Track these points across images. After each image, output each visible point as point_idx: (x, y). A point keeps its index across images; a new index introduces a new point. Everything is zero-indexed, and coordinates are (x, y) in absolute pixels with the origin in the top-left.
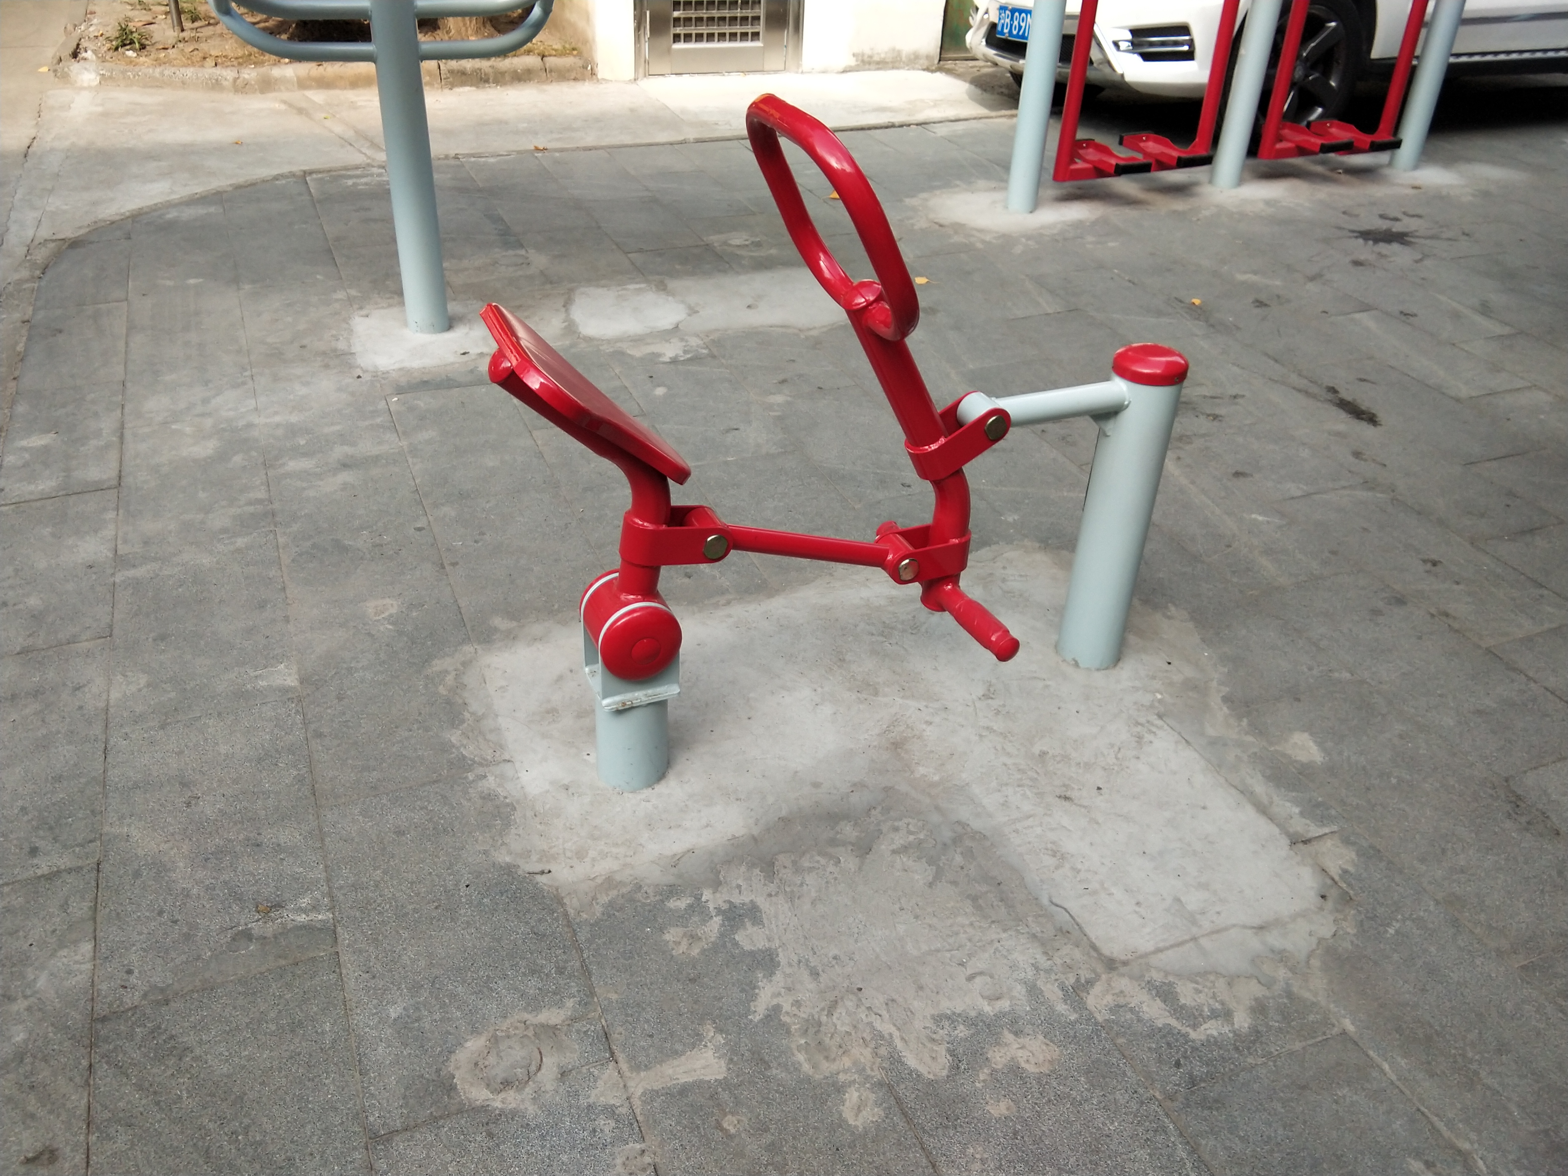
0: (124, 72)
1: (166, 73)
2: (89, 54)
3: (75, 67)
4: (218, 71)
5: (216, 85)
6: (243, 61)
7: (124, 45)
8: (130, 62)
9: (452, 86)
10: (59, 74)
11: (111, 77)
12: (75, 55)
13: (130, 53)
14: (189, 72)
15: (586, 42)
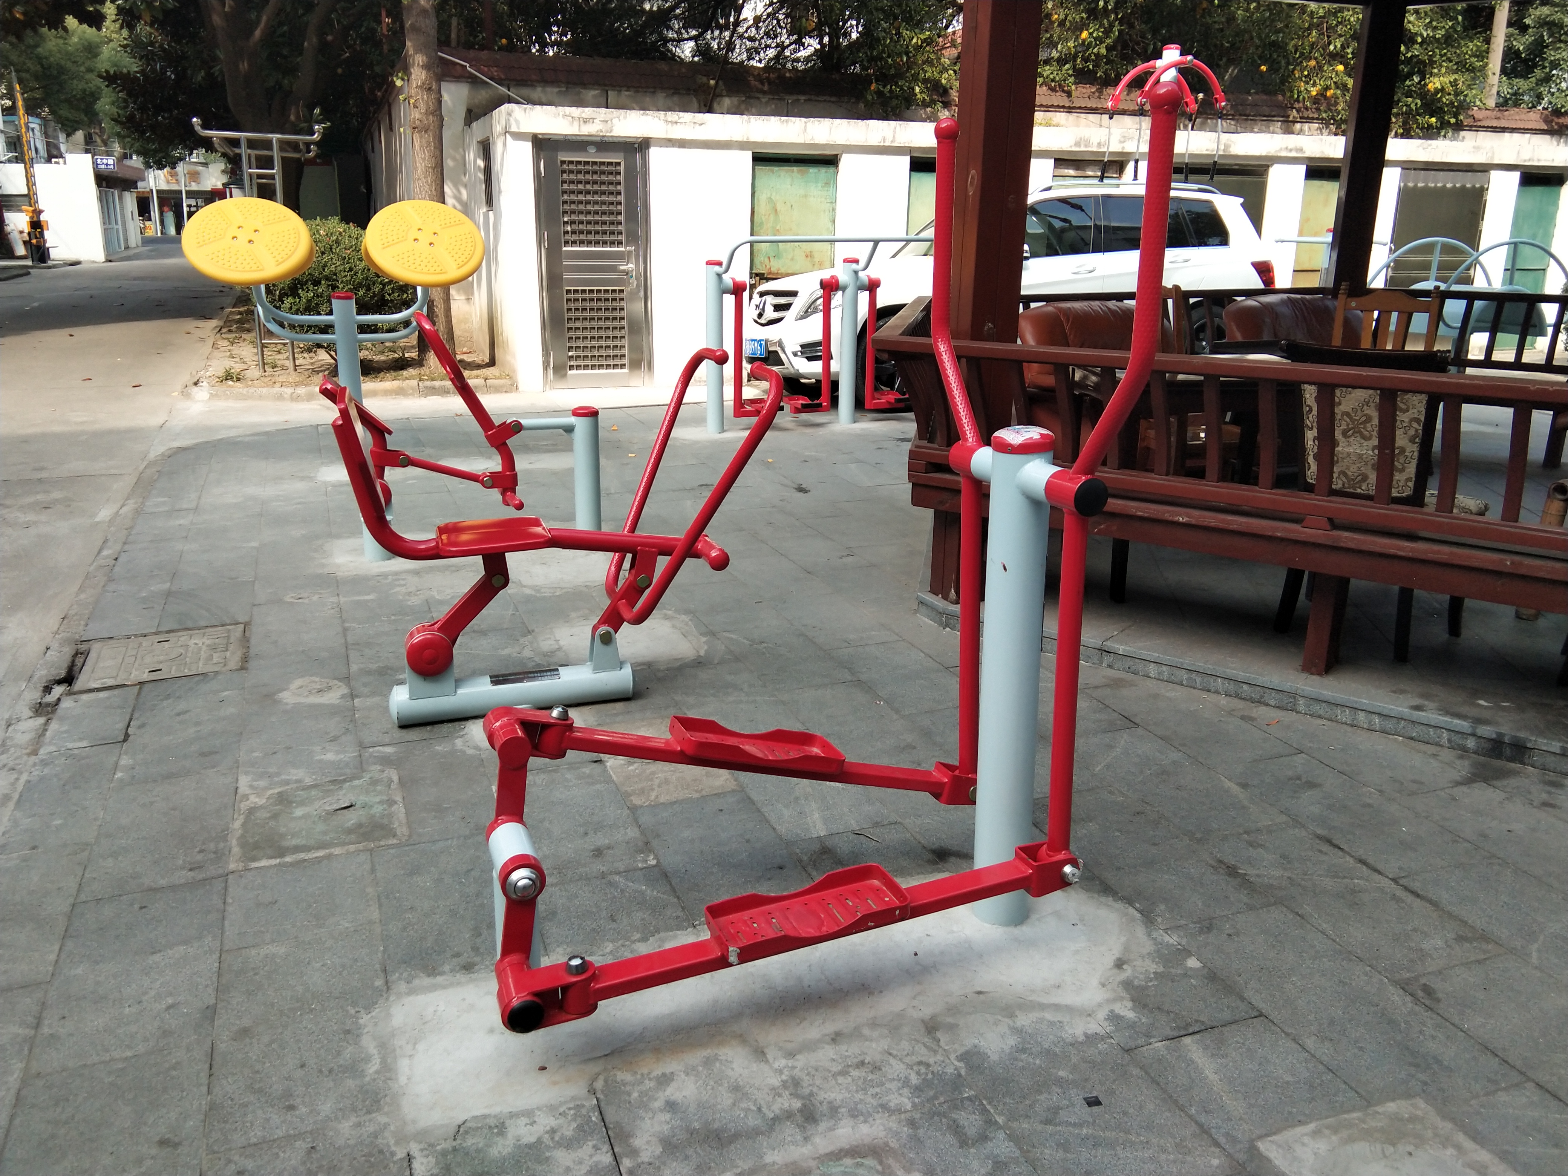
0: (224, 392)
1: (251, 391)
2: (205, 384)
3: (195, 389)
4: (282, 389)
5: (280, 397)
6: (297, 384)
7: (227, 379)
8: (232, 387)
9: (426, 396)
10: (185, 393)
11: (216, 395)
12: (196, 384)
13: (230, 383)
14: (264, 390)
15: (514, 371)
